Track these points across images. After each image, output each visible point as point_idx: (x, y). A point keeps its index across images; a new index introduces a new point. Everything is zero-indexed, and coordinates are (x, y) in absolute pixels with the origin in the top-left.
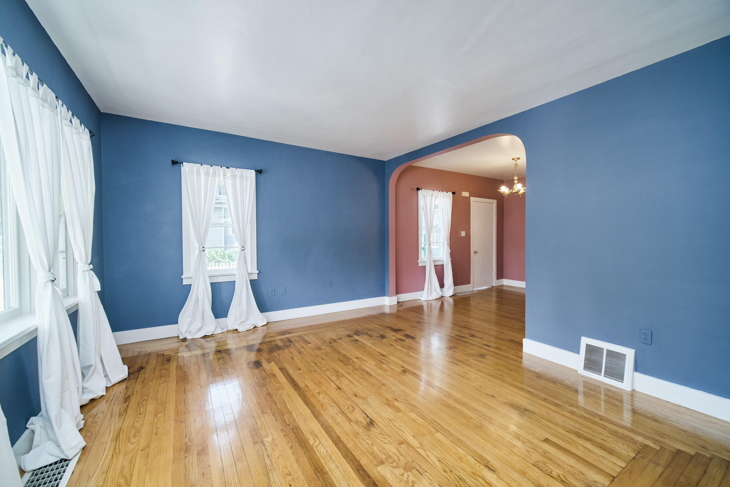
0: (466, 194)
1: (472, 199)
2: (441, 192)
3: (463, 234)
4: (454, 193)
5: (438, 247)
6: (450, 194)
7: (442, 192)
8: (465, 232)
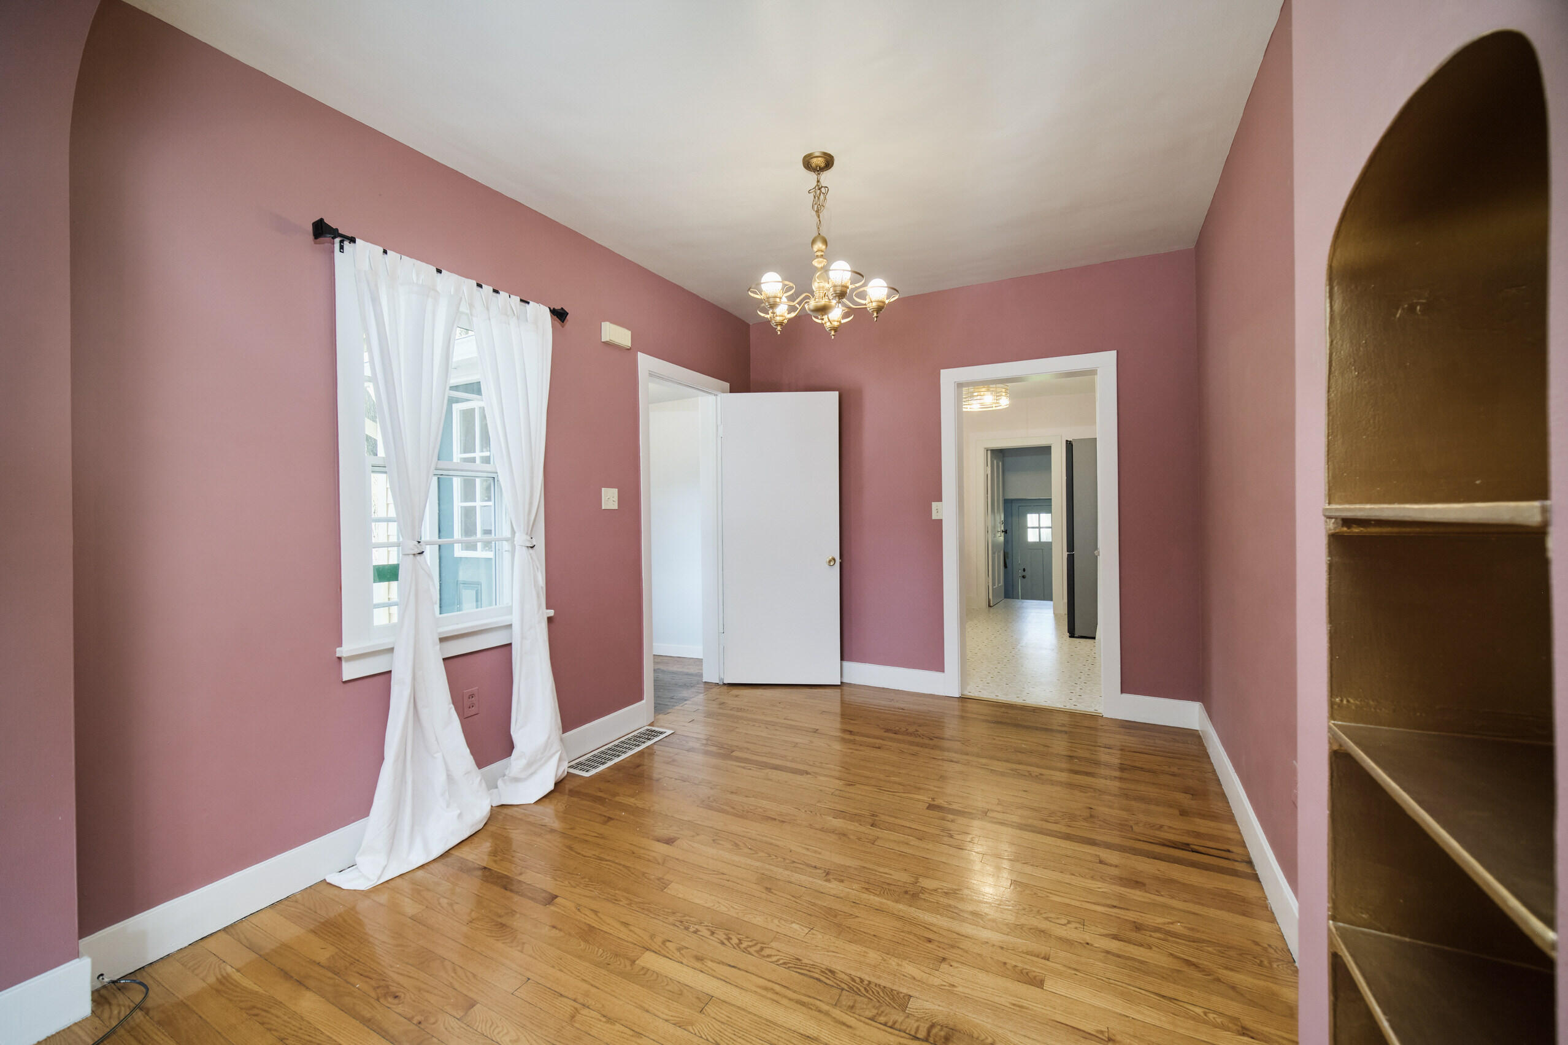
0: (616, 334)
1: (646, 363)
2: (487, 289)
3: (610, 498)
4: (559, 315)
5: (490, 555)
6: (540, 313)
7: (496, 291)
8: (615, 491)
